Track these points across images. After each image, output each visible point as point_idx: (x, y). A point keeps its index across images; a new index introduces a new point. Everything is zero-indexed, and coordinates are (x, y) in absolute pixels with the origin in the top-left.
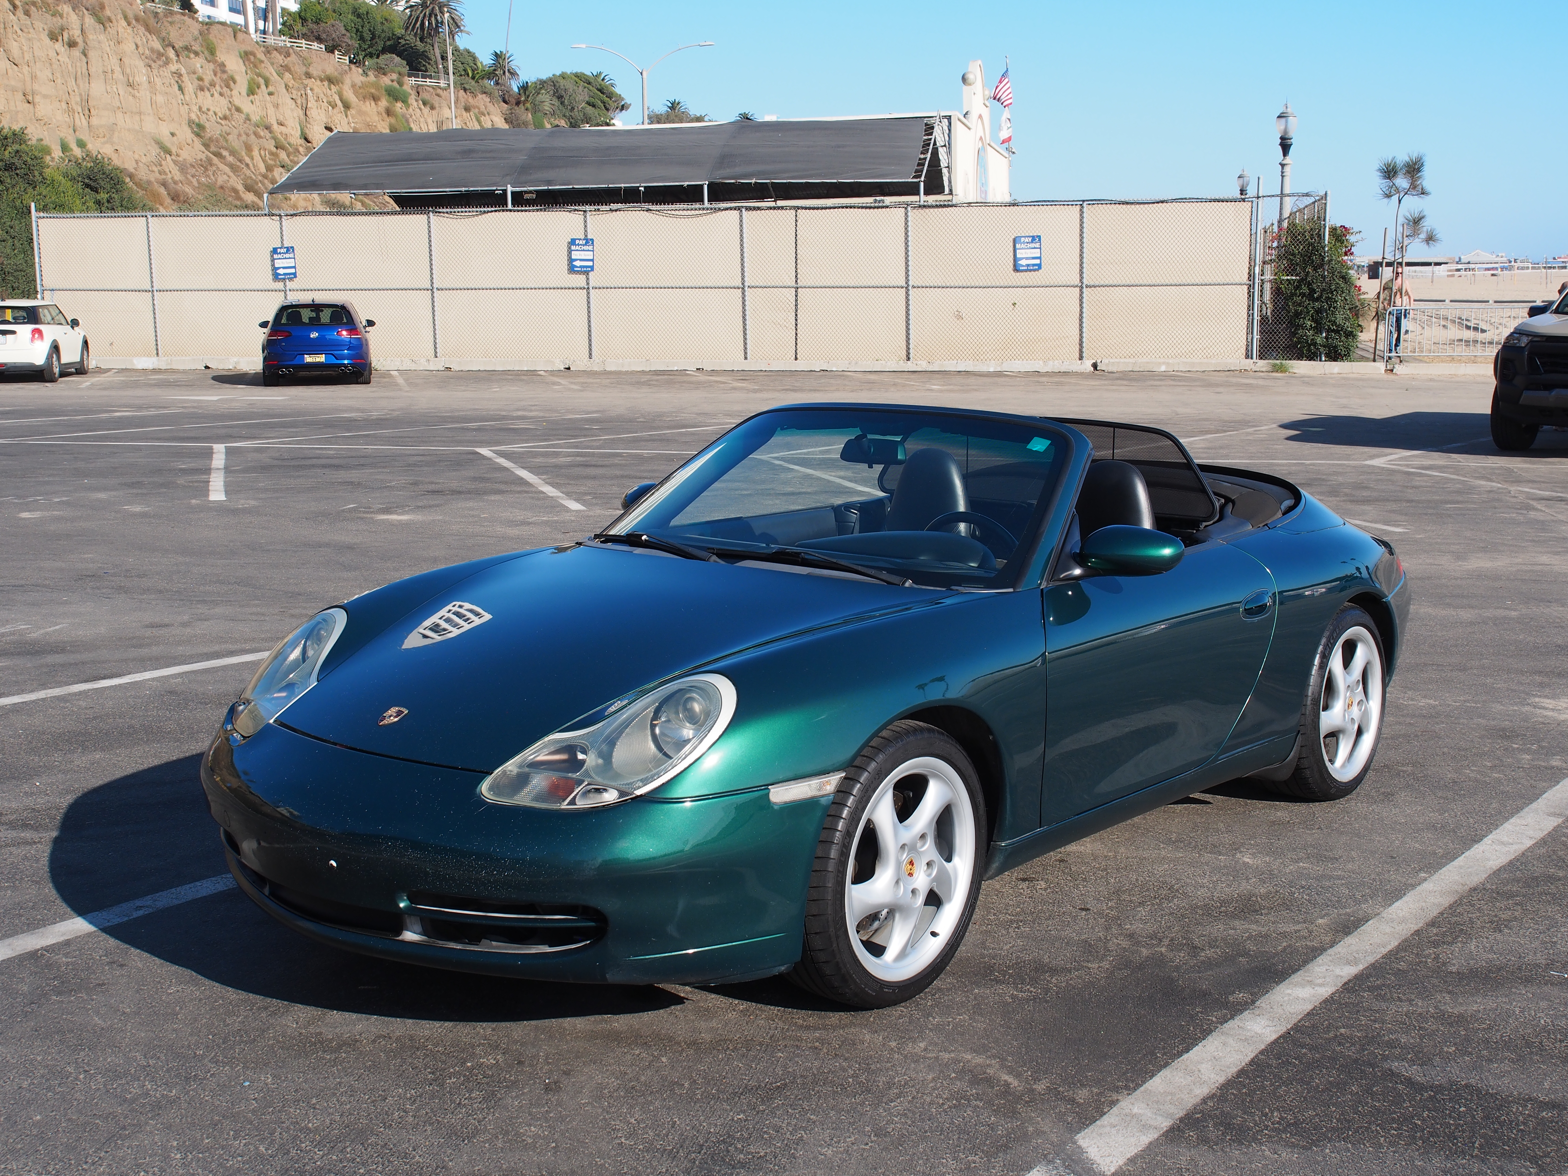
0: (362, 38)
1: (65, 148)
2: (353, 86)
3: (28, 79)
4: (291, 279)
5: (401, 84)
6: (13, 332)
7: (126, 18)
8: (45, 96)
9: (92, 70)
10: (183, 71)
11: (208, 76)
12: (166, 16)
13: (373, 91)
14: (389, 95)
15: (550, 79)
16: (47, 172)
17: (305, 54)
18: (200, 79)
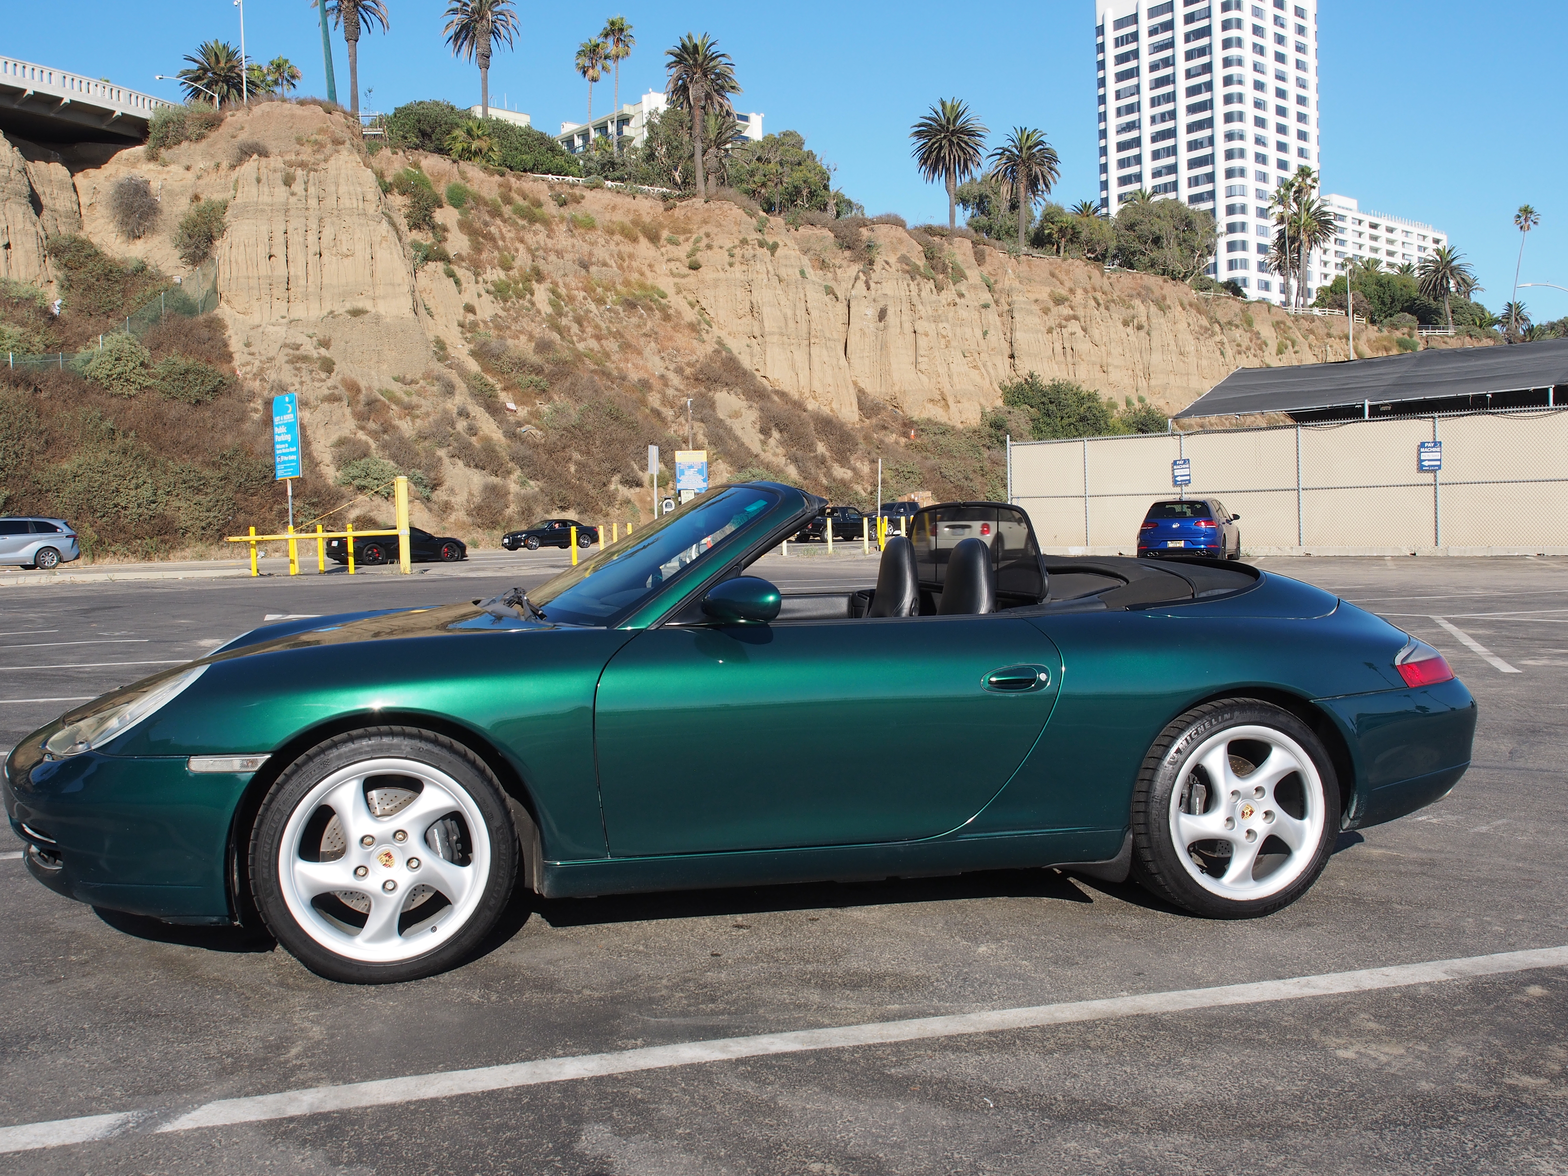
0: (1383, 303)
1: (1128, 403)
2: (1369, 341)
3: (1104, 355)
4: (1186, 485)
5: (1411, 336)
6: (969, 527)
7: (1182, 305)
8: (1116, 367)
9: (1153, 345)
10: (1225, 340)
11: (1245, 343)
12: (1214, 300)
13: (1385, 343)
14: (1400, 345)
15: (1561, 321)
16: (1111, 422)
17: (1327, 319)
18: (1239, 345)
